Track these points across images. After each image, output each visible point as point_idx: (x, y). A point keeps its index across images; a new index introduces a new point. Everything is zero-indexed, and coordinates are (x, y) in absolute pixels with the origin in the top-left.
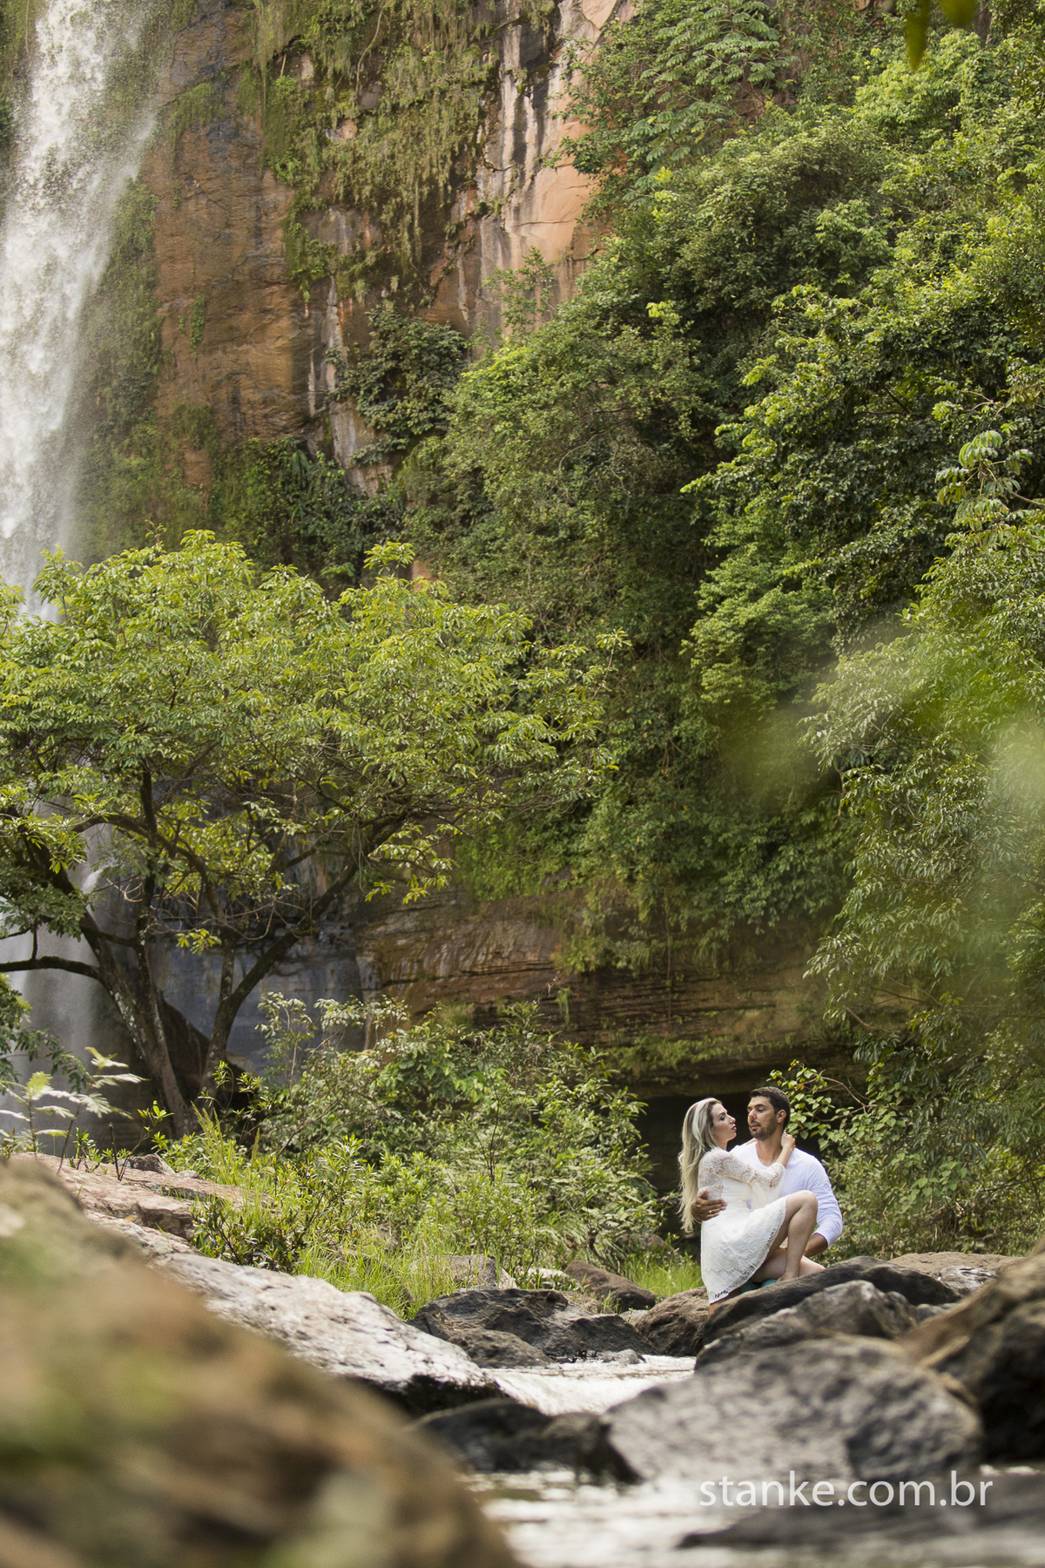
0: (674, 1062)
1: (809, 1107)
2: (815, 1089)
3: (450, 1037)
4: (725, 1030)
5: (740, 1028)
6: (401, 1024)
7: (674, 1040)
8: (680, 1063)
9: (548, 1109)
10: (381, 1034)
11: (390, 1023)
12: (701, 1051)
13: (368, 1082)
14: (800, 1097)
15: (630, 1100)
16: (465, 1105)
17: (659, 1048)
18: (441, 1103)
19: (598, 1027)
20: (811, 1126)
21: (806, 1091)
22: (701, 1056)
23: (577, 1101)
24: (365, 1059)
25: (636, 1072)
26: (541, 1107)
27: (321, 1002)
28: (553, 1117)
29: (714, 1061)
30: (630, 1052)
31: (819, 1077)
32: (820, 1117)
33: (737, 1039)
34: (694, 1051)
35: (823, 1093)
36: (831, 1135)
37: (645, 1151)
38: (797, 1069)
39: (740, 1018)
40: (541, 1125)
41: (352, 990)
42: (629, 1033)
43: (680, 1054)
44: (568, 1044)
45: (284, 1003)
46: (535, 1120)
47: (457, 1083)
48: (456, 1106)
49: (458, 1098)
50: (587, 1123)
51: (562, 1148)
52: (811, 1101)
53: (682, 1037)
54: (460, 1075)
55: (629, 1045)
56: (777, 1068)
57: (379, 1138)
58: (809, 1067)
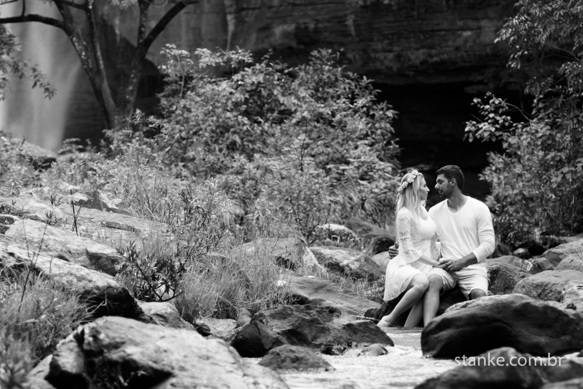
0: (418, 62)
1: (497, 122)
2: (501, 111)
3: (277, 71)
4: (450, 43)
5: (459, 42)
6: (249, 65)
7: (418, 49)
8: (422, 63)
9: (338, 117)
10: (236, 71)
11: (242, 65)
12: (435, 55)
13: (227, 100)
14: (491, 115)
15: (388, 109)
16: (287, 113)
17: (409, 53)
18: (272, 110)
19: (371, 40)
20: (498, 134)
21: (494, 112)
22: (435, 59)
23: (356, 112)
24: (225, 86)
25: (395, 68)
26: (333, 115)
27: (199, 51)
28: (340, 122)
29: (442, 62)
30: (391, 56)
31: (504, 103)
32: (504, 128)
33: (457, 49)
34: (431, 56)
35: (506, 113)
36: (510, 140)
37: (396, 143)
38: (490, 98)
39: (460, 36)
40: (333, 127)
41: (219, 44)
42: (391, 44)
43: (422, 57)
44: (351, 74)
45: (177, 52)
46: (330, 123)
47: (282, 99)
48: (281, 112)
49: (283, 108)
50: (360, 125)
51: (347, 140)
52: (498, 118)
53: (423, 47)
54: (283, 95)
55: (391, 51)
56: (478, 97)
57: (234, 133)
58: (497, 97)
